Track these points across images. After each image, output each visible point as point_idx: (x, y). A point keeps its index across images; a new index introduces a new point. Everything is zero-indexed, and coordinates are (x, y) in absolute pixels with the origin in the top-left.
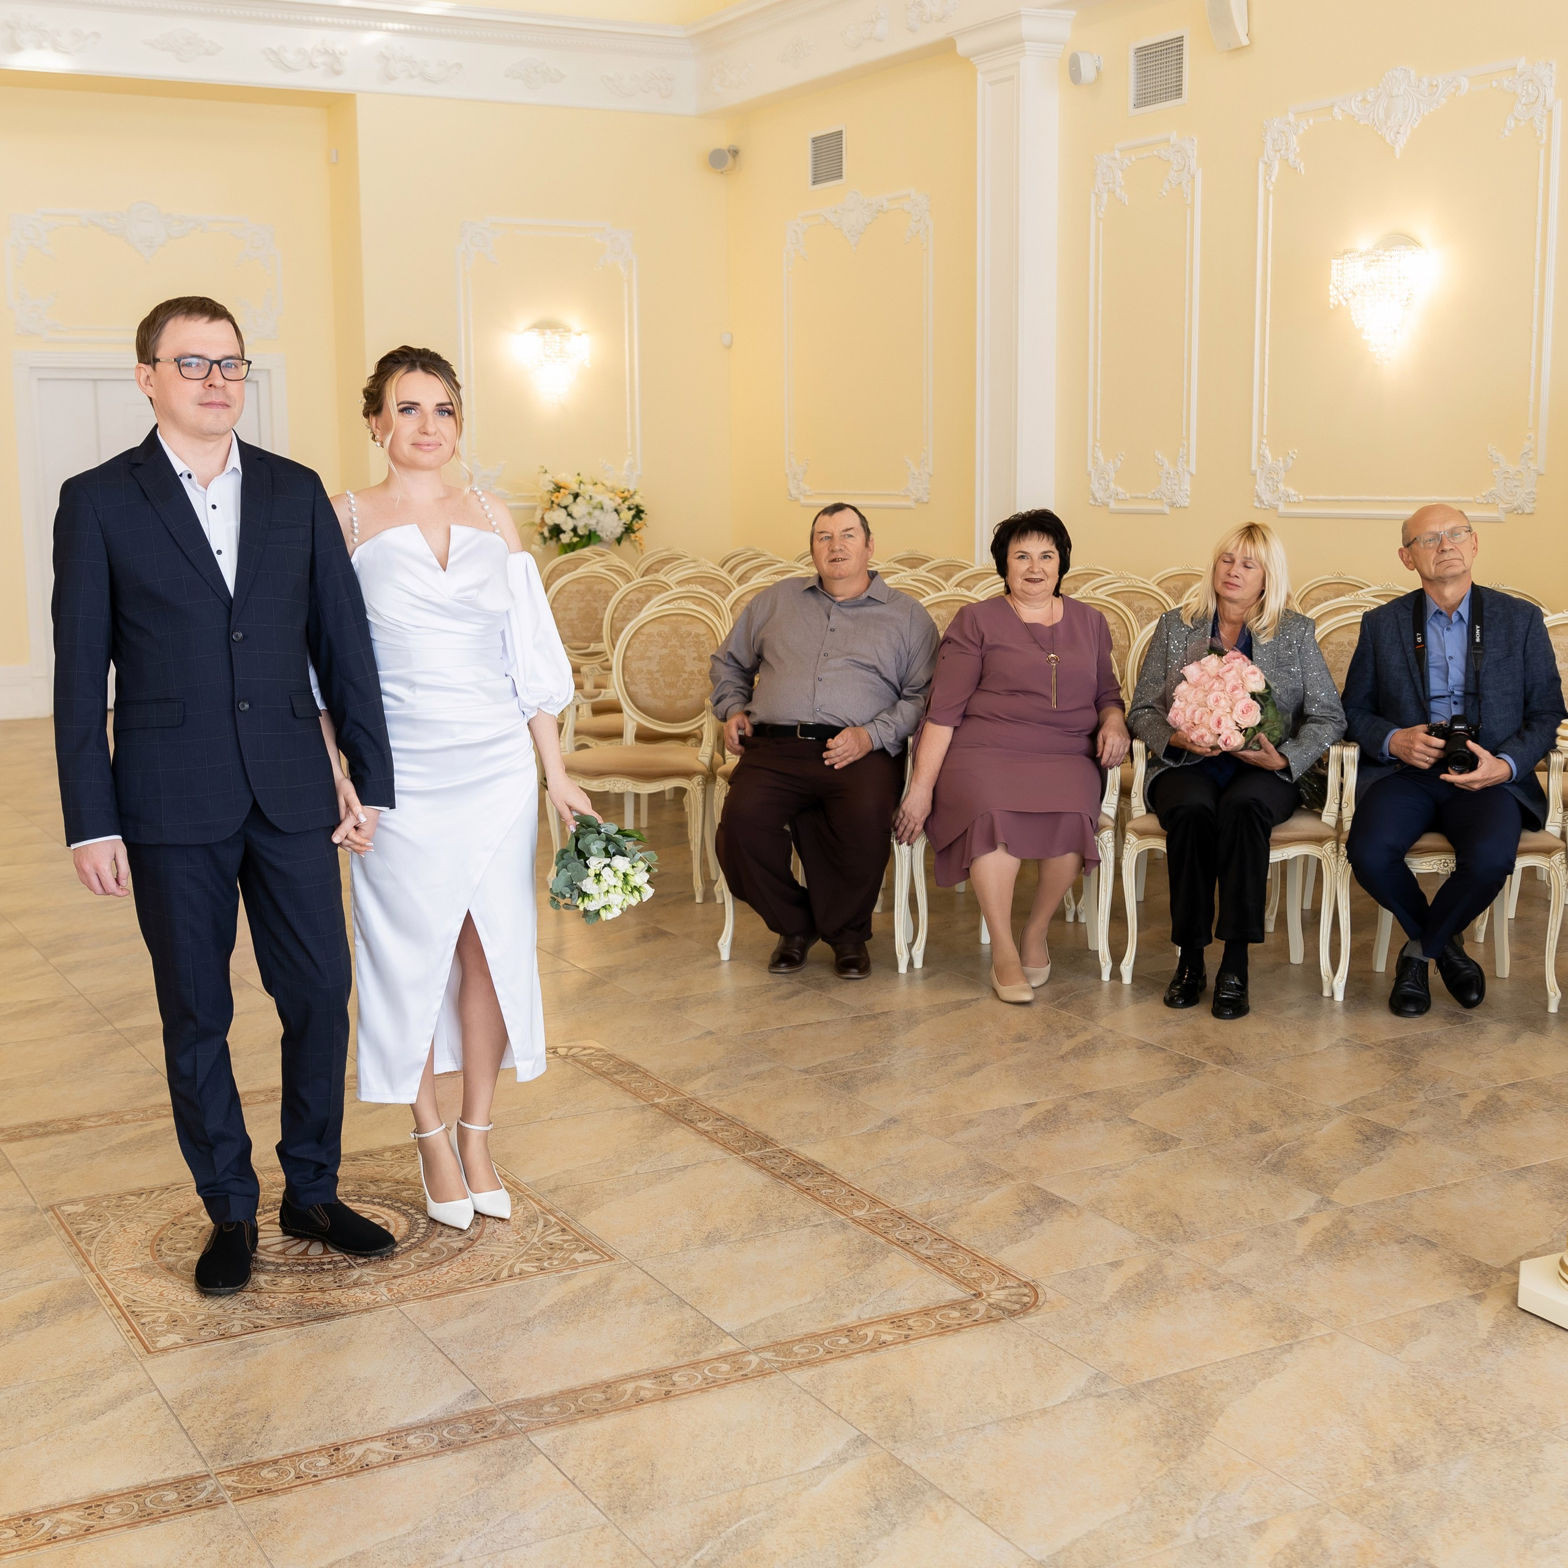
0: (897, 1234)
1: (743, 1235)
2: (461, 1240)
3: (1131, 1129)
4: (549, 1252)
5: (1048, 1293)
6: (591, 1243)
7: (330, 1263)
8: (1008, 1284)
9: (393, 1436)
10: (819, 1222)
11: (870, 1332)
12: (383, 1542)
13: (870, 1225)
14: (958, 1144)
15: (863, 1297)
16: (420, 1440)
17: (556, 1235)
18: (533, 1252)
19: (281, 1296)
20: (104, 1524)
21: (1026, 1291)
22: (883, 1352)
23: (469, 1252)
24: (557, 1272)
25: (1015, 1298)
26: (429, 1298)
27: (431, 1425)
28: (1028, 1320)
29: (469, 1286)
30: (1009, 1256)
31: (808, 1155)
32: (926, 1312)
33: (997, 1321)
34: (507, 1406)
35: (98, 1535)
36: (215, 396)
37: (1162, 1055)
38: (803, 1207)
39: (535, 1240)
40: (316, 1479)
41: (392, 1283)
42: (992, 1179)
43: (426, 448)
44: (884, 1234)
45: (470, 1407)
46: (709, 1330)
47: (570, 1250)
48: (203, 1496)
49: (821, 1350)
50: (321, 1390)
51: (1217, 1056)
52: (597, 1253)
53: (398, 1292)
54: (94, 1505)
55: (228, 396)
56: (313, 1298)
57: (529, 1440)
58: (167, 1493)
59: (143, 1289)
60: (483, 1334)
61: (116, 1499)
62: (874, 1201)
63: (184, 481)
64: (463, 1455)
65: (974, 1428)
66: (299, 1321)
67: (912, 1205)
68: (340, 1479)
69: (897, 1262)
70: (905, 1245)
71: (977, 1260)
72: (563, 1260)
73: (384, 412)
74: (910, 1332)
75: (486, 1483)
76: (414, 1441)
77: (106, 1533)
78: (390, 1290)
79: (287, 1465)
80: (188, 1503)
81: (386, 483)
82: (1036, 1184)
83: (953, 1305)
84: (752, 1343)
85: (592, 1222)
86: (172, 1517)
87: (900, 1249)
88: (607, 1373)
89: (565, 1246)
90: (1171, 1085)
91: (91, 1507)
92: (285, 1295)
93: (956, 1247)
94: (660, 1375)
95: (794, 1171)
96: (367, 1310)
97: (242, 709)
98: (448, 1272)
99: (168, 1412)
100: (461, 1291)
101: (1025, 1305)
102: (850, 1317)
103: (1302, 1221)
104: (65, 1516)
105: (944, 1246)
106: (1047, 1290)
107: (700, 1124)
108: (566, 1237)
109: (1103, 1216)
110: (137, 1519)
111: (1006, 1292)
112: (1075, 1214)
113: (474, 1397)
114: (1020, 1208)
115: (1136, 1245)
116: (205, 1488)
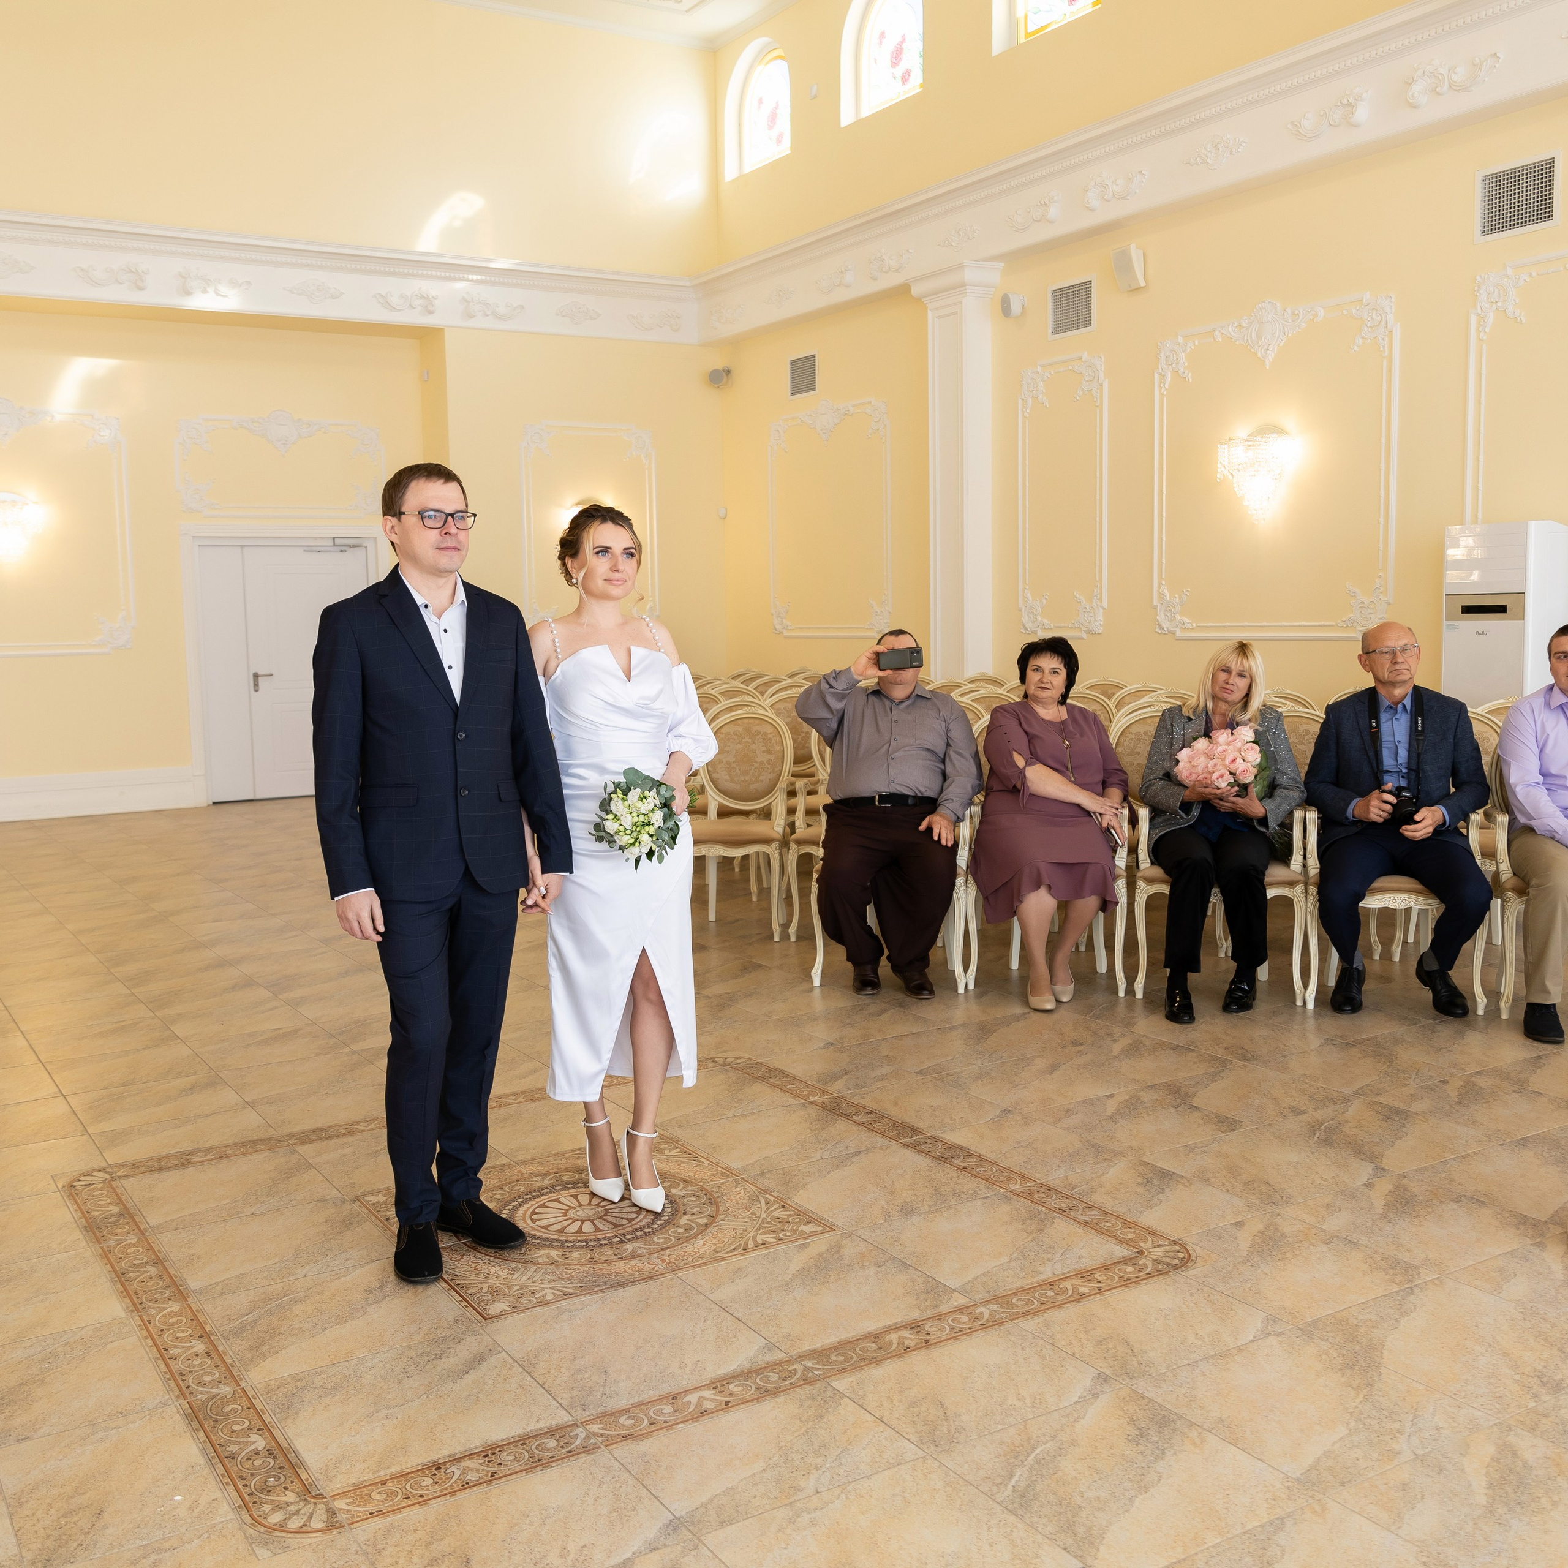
0: (1053, 1203)
1: (930, 1207)
2: (704, 1217)
3: (1198, 1114)
4: (779, 1225)
5: (1197, 1250)
6: (810, 1216)
7: (604, 1239)
8: (1160, 1243)
9: (719, 1384)
10: (986, 1195)
11: (1068, 1284)
12: (745, 1478)
13: (1027, 1195)
14: (1067, 1129)
15: (1049, 1256)
16: (740, 1388)
17: (779, 1210)
18: (766, 1225)
19: (576, 1267)
20: (504, 1470)
21: (1178, 1248)
22: (1085, 1302)
23: (714, 1226)
24: (794, 1241)
25: (1171, 1254)
26: (699, 1266)
27: (745, 1375)
28: (1191, 1272)
29: (727, 1255)
30: (1151, 1218)
31: (952, 1140)
32: (1105, 1268)
33: (1166, 1273)
34: (800, 1357)
35: (503, 1480)
36: (450, 542)
37: (1193, 1054)
38: (967, 1184)
39: (764, 1215)
40: (668, 1424)
41: (662, 1255)
42: (1109, 1157)
43: (616, 582)
44: (1041, 1203)
45: (770, 1358)
46: (935, 1289)
47: (796, 1223)
48: (578, 1442)
49: (1035, 1301)
50: (640, 1347)
51: (1237, 1054)
52: (819, 1226)
53: (671, 1262)
54: (489, 1452)
55: (459, 542)
56: (602, 1269)
57: (829, 1385)
58: (547, 1441)
59: (459, 1265)
60: (755, 1296)
61: (505, 1447)
62: (1023, 1177)
63: (422, 610)
64: (781, 1399)
65: (1189, 1365)
66: (599, 1288)
67: (1056, 1177)
68: (687, 1423)
69: (1061, 1227)
70: (1062, 1212)
71: (1128, 1225)
72: (794, 1232)
73: (581, 555)
74: (1100, 1285)
75: (811, 1423)
76: (736, 1389)
77: (510, 1478)
78: (663, 1261)
79: (638, 1413)
80: (568, 1449)
81: (578, 611)
82: (1144, 1160)
83: (1124, 1261)
84: (978, 1297)
85: (802, 1199)
86: (560, 1462)
87: (1061, 1216)
88: (871, 1326)
89: (790, 1219)
90: (1213, 1079)
91: (488, 1455)
92: (579, 1267)
93: (1105, 1213)
94: (915, 1326)
95: (948, 1154)
96: (651, 1278)
98: (704, 1245)
99: (521, 1370)
100: (722, 1259)
101: (1182, 1259)
102: (1047, 1272)
103: (1369, 1185)
104: (468, 1463)
105: (1095, 1212)
106: (1195, 1247)
107: (855, 1117)
108: (788, 1213)
109: (1210, 1185)
110: (530, 1465)
111: (1161, 1249)
112: (1187, 1184)
113: (770, 1350)
114: (1141, 1180)
115: (1247, 1208)
116: (577, 1435)
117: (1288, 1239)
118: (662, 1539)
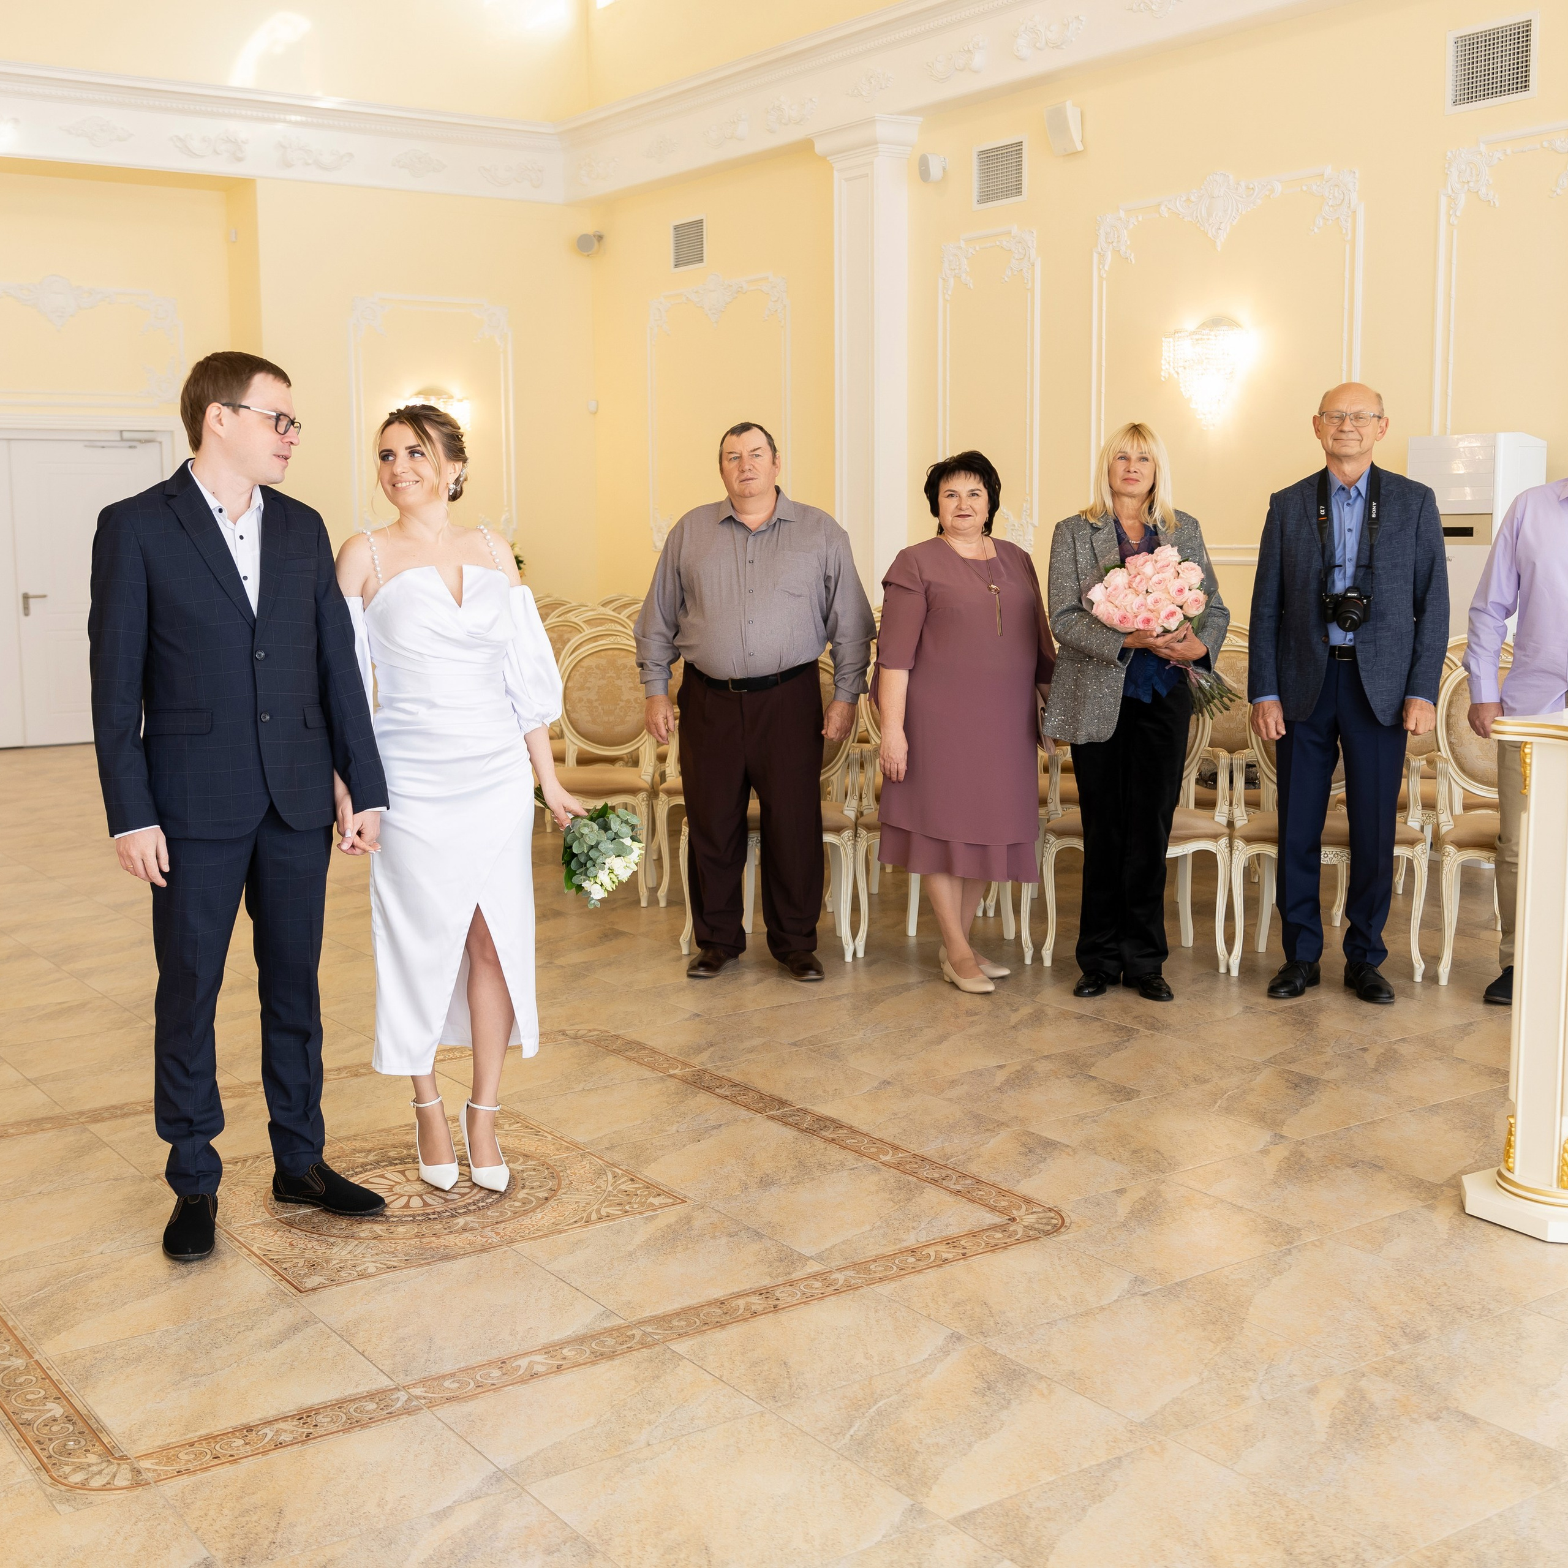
0: (925, 1173)
1: (792, 1178)
2: (544, 1191)
3: (1094, 1084)
4: (626, 1198)
5: (1071, 1216)
6: (660, 1189)
7: (434, 1213)
8: (1034, 1210)
9: (549, 1349)
10: (854, 1166)
11: (931, 1251)
12: (574, 1434)
13: (899, 1166)
14: (950, 1100)
15: (915, 1224)
16: (574, 1353)
17: (627, 1184)
18: (611, 1198)
19: (402, 1241)
20: (320, 1431)
21: (1052, 1215)
22: (947, 1267)
23: (555, 1200)
24: (640, 1213)
25: (1044, 1221)
26: (536, 1238)
27: (580, 1340)
28: (1062, 1237)
29: (567, 1228)
30: (1026, 1187)
31: (823, 1112)
32: (974, 1234)
33: (1036, 1239)
34: (640, 1323)
35: (319, 1439)
37: (1098, 1023)
38: (835, 1154)
39: (610, 1188)
40: (495, 1387)
41: (497, 1228)
42: (991, 1127)
44: (912, 1173)
45: (607, 1324)
46: (789, 1258)
47: (645, 1196)
48: (399, 1404)
49: (895, 1268)
50: (469, 1316)
51: (1146, 1023)
52: (670, 1198)
53: (505, 1235)
54: (305, 1416)
56: (430, 1243)
57: (669, 1348)
58: (367, 1403)
59: (272, 1241)
60: (595, 1266)
61: (321, 1410)
62: (896, 1148)
64: (617, 1362)
65: (1048, 1323)
66: (426, 1261)
67: (930, 1149)
68: (515, 1386)
69: (932, 1195)
70: (934, 1182)
71: (1002, 1193)
72: (642, 1204)
74: (965, 1251)
75: (646, 1383)
76: (569, 1354)
77: (325, 1438)
78: (497, 1234)
79: (464, 1377)
80: (388, 1411)
82: (1029, 1130)
83: (994, 1228)
84: (834, 1264)
85: (652, 1172)
86: (380, 1423)
87: (932, 1185)
88: (718, 1293)
89: (638, 1192)
90: (1116, 1048)
91: (303, 1418)
92: (405, 1241)
93: (980, 1182)
94: (764, 1293)
95: (816, 1126)
96: (483, 1250)
97: (263, 720)
98: (543, 1218)
99: (339, 1339)
100: (561, 1232)
101: (1055, 1225)
102: (910, 1240)
103: (1264, 1152)
104: (281, 1425)
105: (969, 1182)
106: (1070, 1213)
107: (717, 1090)
108: (637, 1186)
109: (1096, 1153)
110: (347, 1426)
111: (1035, 1216)
112: (1071, 1153)
113: (607, 1317)
114: (1023, 1149)
115: (1132, 1176)
116: (398, 1398)
117: (1169, 1204)
118: (484, 1489)
